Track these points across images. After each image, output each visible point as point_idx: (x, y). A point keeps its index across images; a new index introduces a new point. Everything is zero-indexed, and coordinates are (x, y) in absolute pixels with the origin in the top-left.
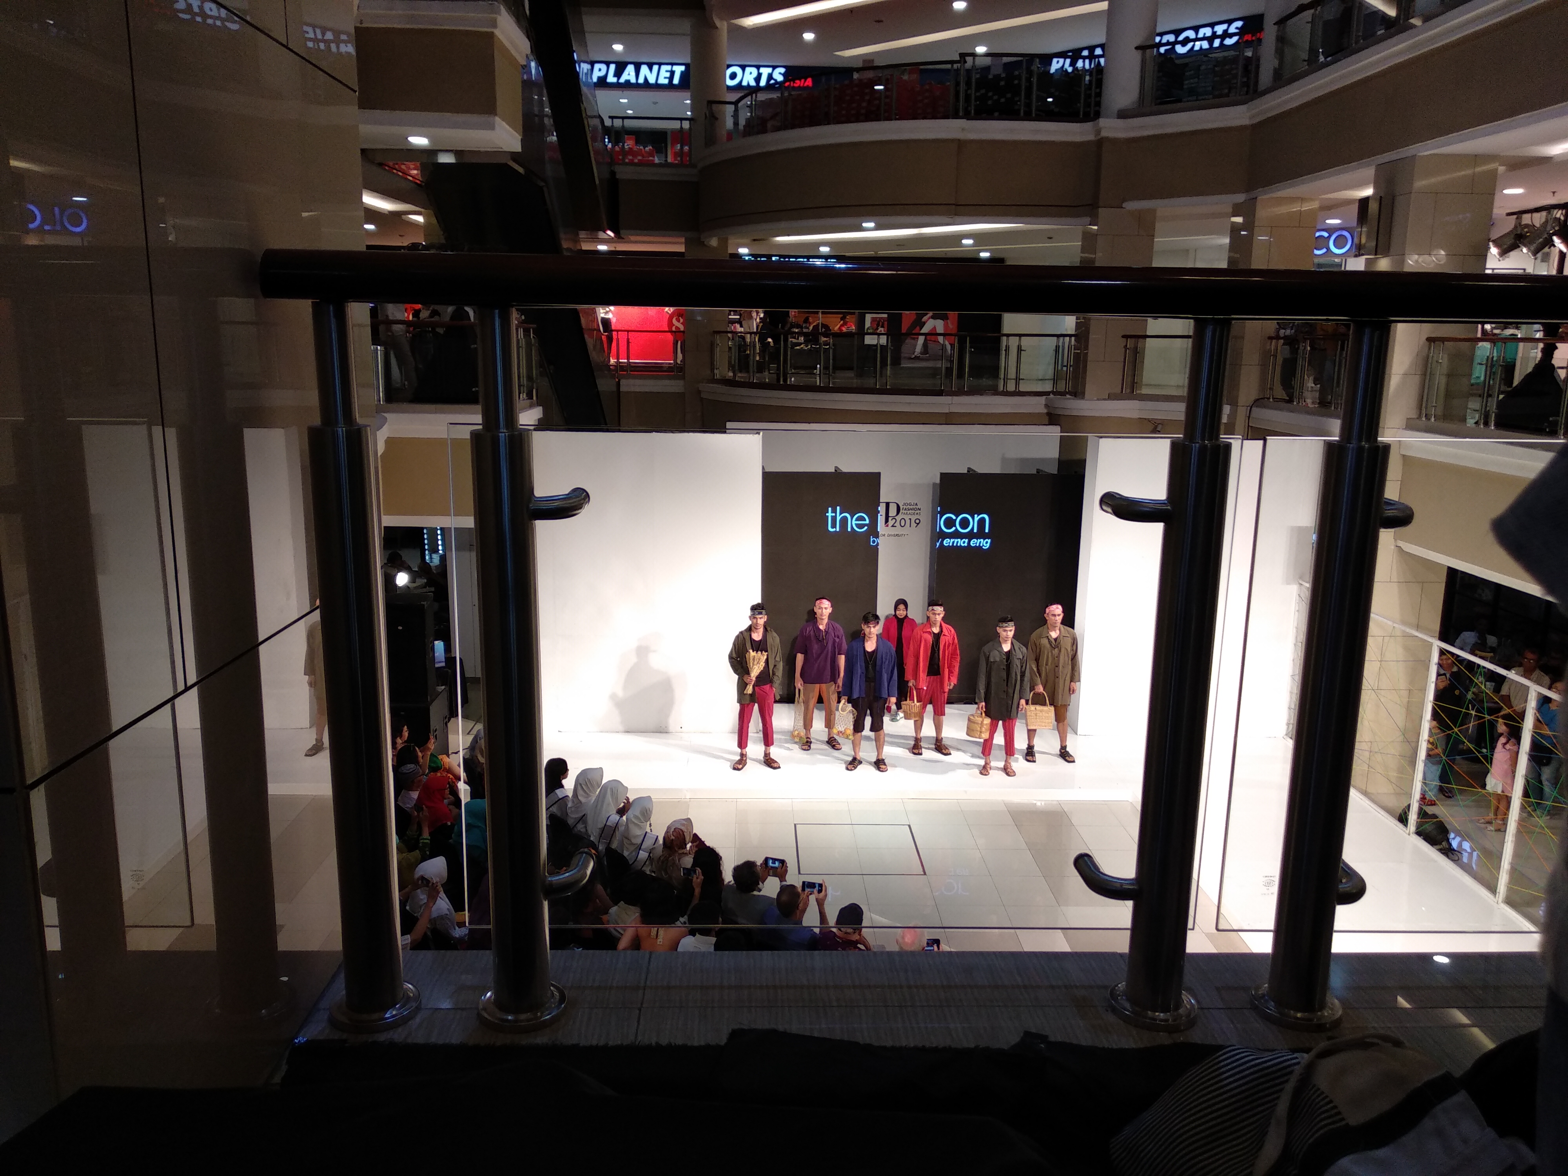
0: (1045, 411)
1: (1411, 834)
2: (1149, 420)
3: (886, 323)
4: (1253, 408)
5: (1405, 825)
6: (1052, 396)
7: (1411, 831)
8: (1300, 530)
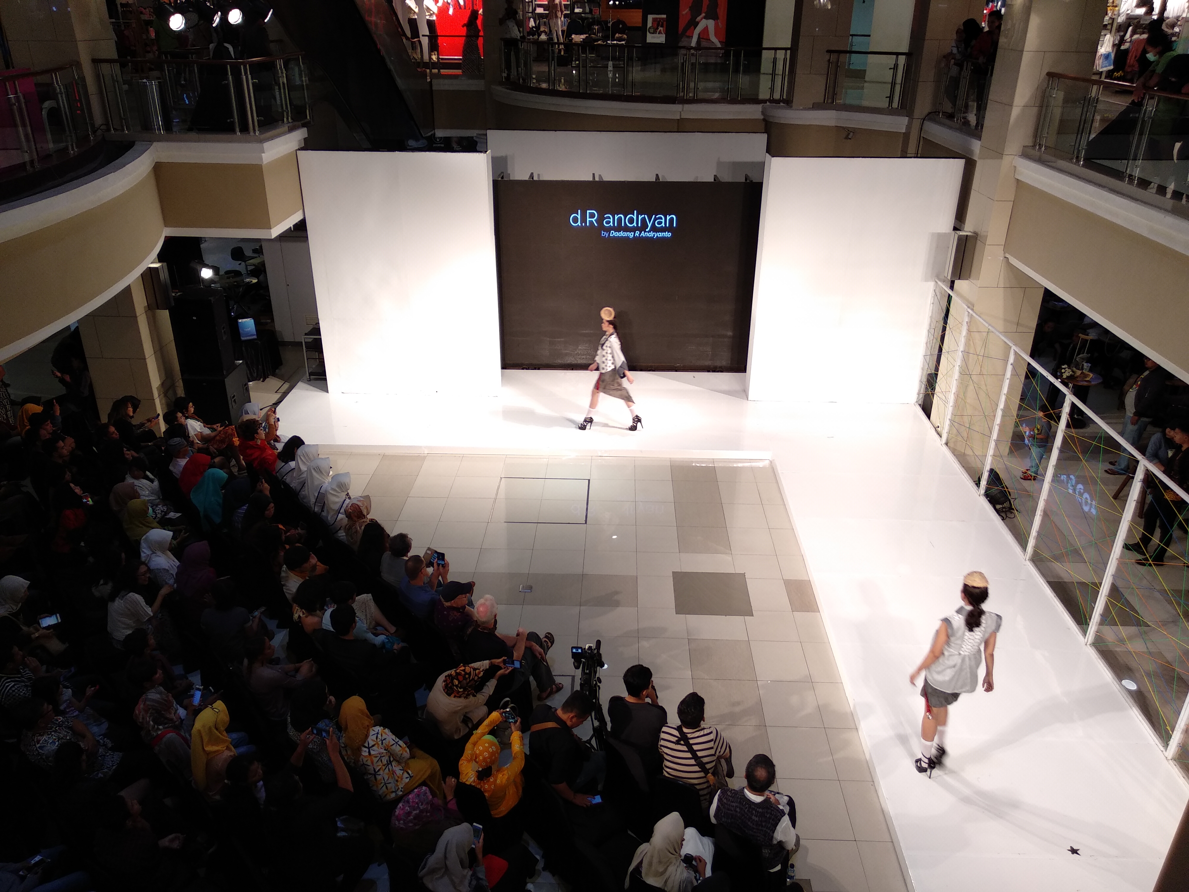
0: (762, 117)
1: (981, 496)
2: (843, 128)
3: (665, 23)
4: (925, 122)
5: (978, 486)
6: (768, 103)
7: (981, 493)
8: (940, 237)
